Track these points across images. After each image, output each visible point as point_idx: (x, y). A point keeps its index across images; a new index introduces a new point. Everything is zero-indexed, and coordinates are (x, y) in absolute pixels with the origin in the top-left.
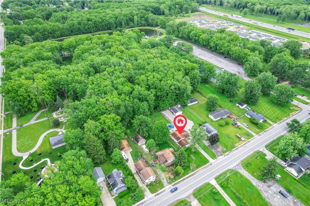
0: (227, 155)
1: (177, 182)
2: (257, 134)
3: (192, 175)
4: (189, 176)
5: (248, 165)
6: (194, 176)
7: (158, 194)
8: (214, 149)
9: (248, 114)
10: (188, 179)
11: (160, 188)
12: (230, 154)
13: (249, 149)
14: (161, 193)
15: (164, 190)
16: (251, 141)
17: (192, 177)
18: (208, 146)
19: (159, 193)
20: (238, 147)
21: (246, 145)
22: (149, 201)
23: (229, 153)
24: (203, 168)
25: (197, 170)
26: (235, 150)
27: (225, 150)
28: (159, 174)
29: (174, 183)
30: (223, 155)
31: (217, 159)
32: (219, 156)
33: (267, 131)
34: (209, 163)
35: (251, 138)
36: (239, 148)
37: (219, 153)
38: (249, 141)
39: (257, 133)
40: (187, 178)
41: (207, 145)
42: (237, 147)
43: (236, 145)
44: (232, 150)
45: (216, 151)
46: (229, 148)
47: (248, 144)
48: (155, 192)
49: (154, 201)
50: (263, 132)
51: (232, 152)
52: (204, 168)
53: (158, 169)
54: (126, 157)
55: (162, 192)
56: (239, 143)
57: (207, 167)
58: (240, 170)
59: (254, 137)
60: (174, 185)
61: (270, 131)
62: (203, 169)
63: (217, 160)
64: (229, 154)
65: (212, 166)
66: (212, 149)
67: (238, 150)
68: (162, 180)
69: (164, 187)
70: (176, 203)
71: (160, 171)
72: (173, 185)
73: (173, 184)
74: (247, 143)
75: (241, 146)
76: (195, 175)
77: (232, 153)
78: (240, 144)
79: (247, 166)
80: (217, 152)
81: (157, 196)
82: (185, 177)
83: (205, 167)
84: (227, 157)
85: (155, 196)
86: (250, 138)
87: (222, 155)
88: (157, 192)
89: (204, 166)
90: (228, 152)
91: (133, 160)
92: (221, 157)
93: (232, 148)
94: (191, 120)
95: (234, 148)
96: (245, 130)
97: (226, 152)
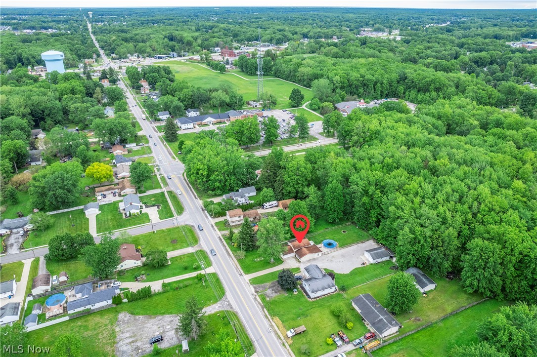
0: (255, 299)
3: (229, 254)
4: (227, 251)
5: (225, 319)
8: (272, 285)
12: (256, 303)
13: (262, 335)
16: (286, 350)
19: (214, 228)
20: (271, 320)
21: (273, 334)
23: (258, 302)
24: (236, 265)
25: (235, 259)
26: (265, 313)
27: (268, 299)
30: (256, 294)
31: (249, 284)
32: (255, 288)
34: (242, 272)
35: (294, 353)
36: (269, 320)
37: (262, 289)
38: (284, 345)
40: (226, 249)
42: (272, 319)
43: (277, 319)
44: (265, 309)
45: (268, 287)
46: (270, 307)
47: (278, 342)
51: (260, 307)
55: (214, 230)
56: (281, 326)
58: (219, 305)
62: (234, 265)
65: (238, 276)
66: (272, 284)
67: (262, 317)
70: (197, 237)
73: (221, 237)
74: (280, 338)
75: (272, 326)
76: (227, 256)
78: (277, 326)
79: (223, 318)
80: (265, 288)
81: (210, 226)
82: (227, 247)
83: (237, 267)
84: (252, 298)
85: (212, 225)
86: (296, 352)
87: (256, 292)
88: (216, 226)
89: (239, 267)
90: (261, 302)
92: (253, 290)
93: (268, 311)
94: (352, 271)
95: (270, 314)
96: (322, 352)
97: (263, 299)
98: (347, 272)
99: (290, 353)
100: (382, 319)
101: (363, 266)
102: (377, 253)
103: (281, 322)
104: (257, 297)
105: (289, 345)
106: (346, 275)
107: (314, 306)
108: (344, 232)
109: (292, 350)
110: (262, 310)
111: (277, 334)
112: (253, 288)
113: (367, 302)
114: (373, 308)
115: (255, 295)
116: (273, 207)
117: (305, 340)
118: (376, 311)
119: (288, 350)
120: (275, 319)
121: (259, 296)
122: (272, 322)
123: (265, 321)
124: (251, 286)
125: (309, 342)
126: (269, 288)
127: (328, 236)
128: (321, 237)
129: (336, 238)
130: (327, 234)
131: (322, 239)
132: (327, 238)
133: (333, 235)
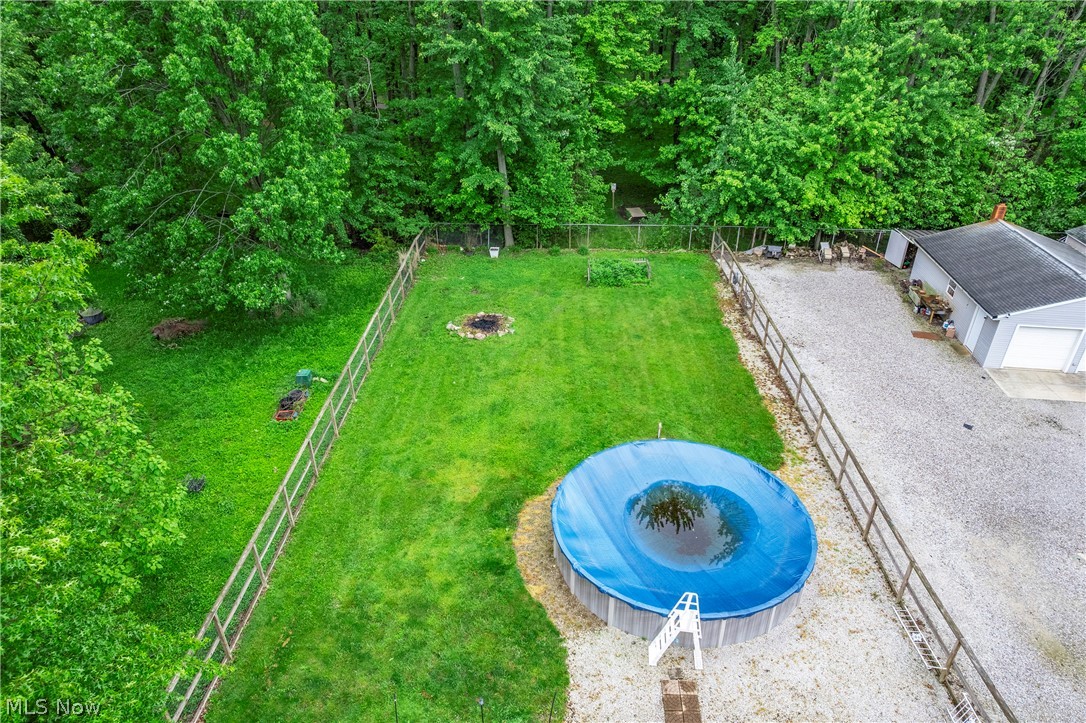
127: (446, 460)
128: (392, 544)
129: (543, 419)
130: (384, 444)
131: (439, 541)
132: (464, 483)
133: (450, 409)
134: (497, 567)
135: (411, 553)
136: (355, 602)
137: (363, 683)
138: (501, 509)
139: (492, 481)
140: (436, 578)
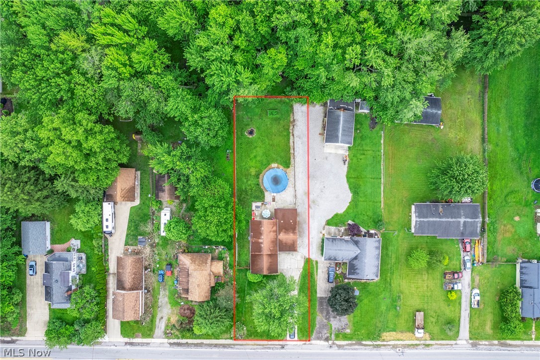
0: (339, 347)
1: (184, 341)
2: (471, 339)
3: (224, 346)
4: (216, 346)
6: (226, 350)
7: (131, 344)
8: (325, 314)
9: (523, 270)
10: (209, 350)
11: (142, 334)
12: (349, 349)
14: (138, 344)
15: (148, 344)
16: (435, 346)
17: (222, 350)
18: (321, 298)
19: (136, 343)
20: (385, 343)
21: (407, 351)
22: (109, 348)
23: (347, 345)
24: (258, 345)
26: (370, 345)
27: (348, 331)
28: (160, 304)
29: (176, 341)
30: (330, 342)
31: (308, 343)
32: (319, 338)
33: (510, 345)
34: (281, 343)
35: (443, 339)
36: (384, 345)
37: (326, 332)
38: (428, 345)
39: (476, 336)
40: (210, 345)
41: (318, 295)
42: (384, 340)
43: (385, 335)
44: (364, 342)
45: (325, 321)
46: (363, 334)
47: (419, 351)
48: (128, 337)
49: (118, 352)
50: (496, 342)
51: (357, 347)
52: (260, 345)
53: (165, 290)
54: (107, 227)
55: (142, 344)
56: (399, 335)
57: (270, 348)
59: (453, 342)
60: (174, 344)
61: (517, 351)
62: (255, 347)
63: (305, 344)
64: (347, 347)
65: (283, 351)
66: (322, 312)
67: (375, 351)
68: (158, 320)
69: (152, 337)
71: (166, 299)
72: (170, 344)
73: (172, 341)
74: (417, 345)
75: (394, 347)
76: (230, 350)
77: (355, 349)
78: (398, 340)
80: (326, 326)
81: (128, 347)
83: (263, 345)
84: (335, 350)
85: (126, 343)
86: (442, 337)
87: (327, 339)
88: (133, 338)
89: (266, 343)
90: (350, 342)
91: (127, 235)
92: (323, 343)
93: (369, 339)
94: (350, 189)
95: (373, 339)
96: (457, 310)
97: (346, 337)
98: (348, 196)
99: (441, 345)
100: (465, 222)
101: (347, 162)
102: (343, 130)
103: (394, 333)
104: (338, 342)
105: (431, 340)
106: (354, 203)
107: (389, 279)
108: (251, 133)
109: (438, 339)
110: (362, 347)
111: (409, 346)
112: (318, 342)
113: (431, 219)
114: (444, 220)
115: (334, 344)
116: (115, 213)
117: (432, 319)
118: (450, 220)
119: (436, 344)
120: (385, 338)
121: (336, 340)
122: (388, 343)
123: (383, 351)
124: (313, 342)
125: (438, 316)
126: (328, 319)
127: (250, 167)
128: (247, 181)
129: (262, 159)
130: (242, 164)
131: (252, 181)
132: (253, 171)
133: (249, 157)
134: (258, 185)
135: (249, 182)
136: (245, 189)
137: (248, 197)
138: (257, 176)
139: (256, 171)
140: (252, 186)
